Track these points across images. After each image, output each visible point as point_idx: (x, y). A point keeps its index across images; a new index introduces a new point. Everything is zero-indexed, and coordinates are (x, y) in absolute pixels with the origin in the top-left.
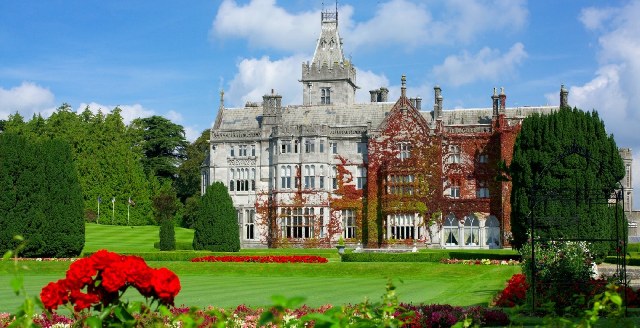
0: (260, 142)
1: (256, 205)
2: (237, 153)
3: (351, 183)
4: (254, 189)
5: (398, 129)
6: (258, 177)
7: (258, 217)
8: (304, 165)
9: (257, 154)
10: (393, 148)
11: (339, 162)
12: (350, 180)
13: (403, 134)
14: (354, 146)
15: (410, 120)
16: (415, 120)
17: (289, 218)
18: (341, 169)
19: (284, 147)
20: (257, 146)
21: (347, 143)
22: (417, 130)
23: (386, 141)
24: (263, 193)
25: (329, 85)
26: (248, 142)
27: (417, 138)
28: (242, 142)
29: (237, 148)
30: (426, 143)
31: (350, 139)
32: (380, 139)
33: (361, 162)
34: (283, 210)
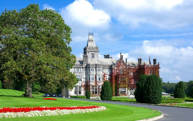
0: (83, 68)
1: (82, 85)
2: (76, 71)
3: (107, 80)
4: (81, 81)
5: (119, 66)
6: (82, 78)
7: (82, 89)
8: (97, 75)
9: (82, 71)
10: (119, 71)
11: (104, 74)
12: (107, 79)
13: (121, 67)
14: (108, 70)
15: (123, 64)
16: (124, 64)
17: (94, 89)
18: (104, 76)
19: (92, 70)
20: (82, 69)
21: (106, 69)
22: (124, 67)
23: (117, 69)
24: (84, 82)
25: (94, 53)
26: (79, 68)
27: (124, 69)
28: (78, 68)
29: (76, 69)
30: (126, 70)
31: (107, 68)
32: (115, 69)
33: (109, 74)
34: (92, 87)
